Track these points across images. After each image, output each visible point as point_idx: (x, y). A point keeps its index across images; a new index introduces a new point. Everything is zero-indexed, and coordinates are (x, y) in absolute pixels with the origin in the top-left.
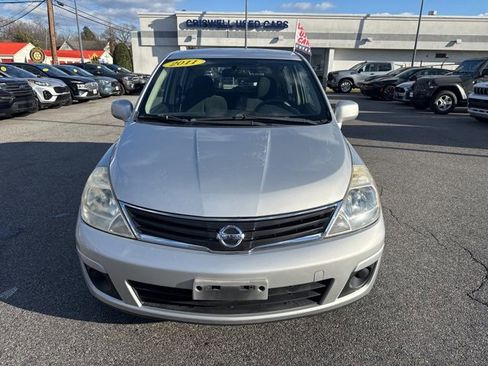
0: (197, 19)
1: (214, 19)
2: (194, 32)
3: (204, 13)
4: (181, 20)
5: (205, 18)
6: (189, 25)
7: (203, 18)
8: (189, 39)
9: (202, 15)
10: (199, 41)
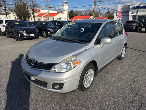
0: (138, 6)
1: (144, 5)
2: (135, 11)
3: (141, 3)
4: (131, 7)
5: (141, 5)
6: (134, 8)
7: (140, 5)
8: (133, 13)
9: (140, 4)
10: (137, 13)
